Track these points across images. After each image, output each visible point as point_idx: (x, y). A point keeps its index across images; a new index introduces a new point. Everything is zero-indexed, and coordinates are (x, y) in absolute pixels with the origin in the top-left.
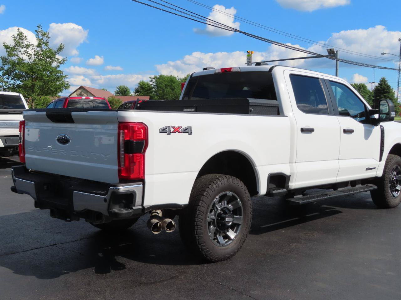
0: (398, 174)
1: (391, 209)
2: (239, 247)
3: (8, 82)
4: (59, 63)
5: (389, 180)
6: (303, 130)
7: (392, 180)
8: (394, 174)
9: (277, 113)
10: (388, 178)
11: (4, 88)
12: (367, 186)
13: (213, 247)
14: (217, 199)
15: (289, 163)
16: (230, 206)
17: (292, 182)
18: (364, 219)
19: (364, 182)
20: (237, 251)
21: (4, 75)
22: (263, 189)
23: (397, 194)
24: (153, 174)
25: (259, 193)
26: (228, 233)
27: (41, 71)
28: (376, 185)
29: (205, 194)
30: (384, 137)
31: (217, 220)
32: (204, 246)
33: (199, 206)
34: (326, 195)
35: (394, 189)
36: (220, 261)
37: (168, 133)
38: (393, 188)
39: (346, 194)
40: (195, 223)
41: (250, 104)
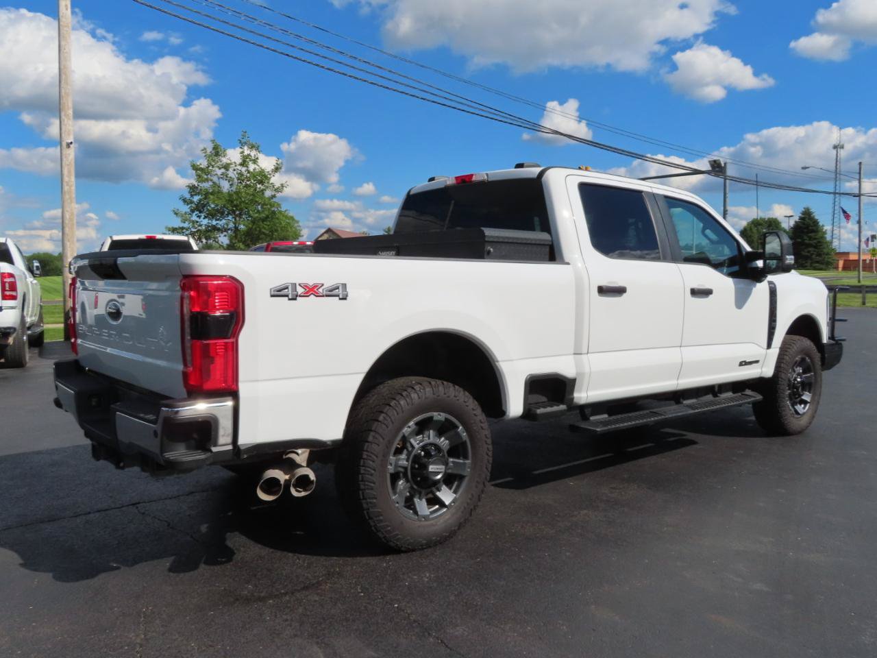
0: (804, 372)
1: (791, 437)
2: (462, 520)
3: (197, 222)
4: (275, 190)
5: (786, 383)
6: (602, 291)
7: (794, 383)
8: (797, 372)
9: (547, 257)
10: (785, 380)
11: (191, 231)
12: (742, 395)
13: (402, 523)
14: (409, 427)
15: (575, 354)
16: (443, 441)
17: (580, 391)
18: (735, 458)
19: (737, 387)
20: (456, 528)
21: (192, 211)
22: (515, 405)
23: (804, 408)
24: (257, 381)
25: (507, 414)
26: (438, 494)
27: (247, 204)
28: (760, 392)
29: (381, 418)
30: (776, 302)
31: (413, 468)
32: (381, 521)
33: (368, 442)
34: (656, 414)
35: (799, 399)
36: (420, 549)
37: (290, 297)
38: (797, 398)
39: (696, 411)
40: (360, 476)
41: (486, 239)
